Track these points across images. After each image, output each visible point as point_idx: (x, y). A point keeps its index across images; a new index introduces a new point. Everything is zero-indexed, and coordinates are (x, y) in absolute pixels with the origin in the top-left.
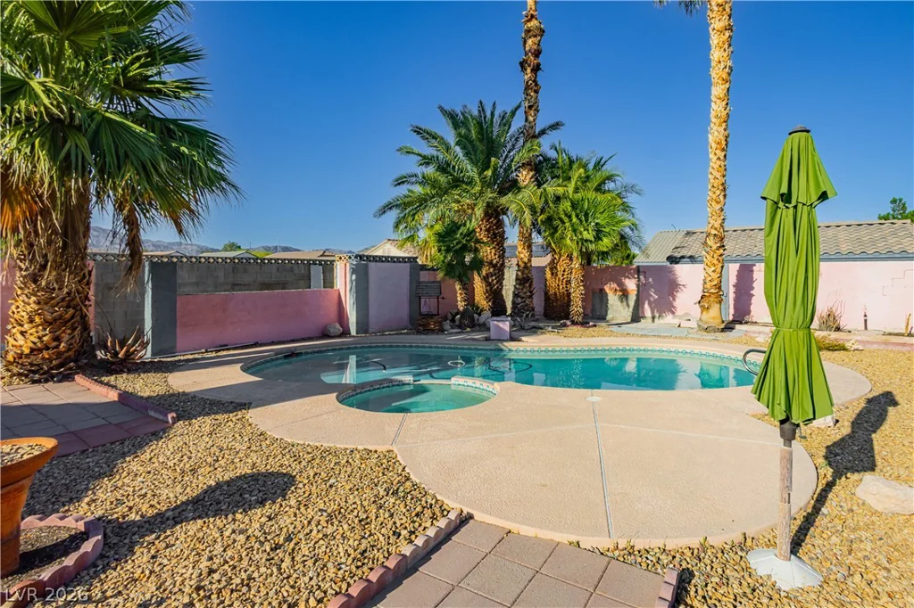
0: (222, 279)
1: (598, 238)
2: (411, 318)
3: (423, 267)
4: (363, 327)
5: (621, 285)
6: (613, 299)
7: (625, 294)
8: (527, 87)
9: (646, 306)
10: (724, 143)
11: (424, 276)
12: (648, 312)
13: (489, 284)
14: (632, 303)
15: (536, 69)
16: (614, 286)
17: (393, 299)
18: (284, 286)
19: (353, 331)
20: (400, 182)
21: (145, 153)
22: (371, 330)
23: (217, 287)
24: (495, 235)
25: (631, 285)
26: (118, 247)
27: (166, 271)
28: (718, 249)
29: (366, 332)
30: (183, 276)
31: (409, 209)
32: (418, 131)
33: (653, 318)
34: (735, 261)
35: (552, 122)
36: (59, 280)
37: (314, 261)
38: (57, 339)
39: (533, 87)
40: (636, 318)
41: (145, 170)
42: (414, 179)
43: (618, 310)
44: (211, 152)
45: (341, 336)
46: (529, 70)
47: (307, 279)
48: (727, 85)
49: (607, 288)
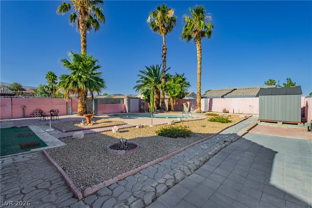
0: (104, 102)
1: (174, 93)
2: (139, 110)
3: (142, 100)
4: (129, 111)
5: (186, 103)
6: (185, 106)
7: (187, 105)
8: (163, 61)
9: (191, 108)
10: (200, 73)
11: (142, 101)
12: (192, 110)
13: (156, 103)
14: (189, 107)
15: (165, 57)
16: (185, 103)
17: (135, 106)
18: (115, 103)
19: (127, 112)
20: (138, 82)
21: (95, 84)
22: (131, 112)
23: (103, 103)
24: (157, 93)
25: (188, 103)
26: (91, 96)
27: (96, 100)
28: (199, 95)
29: (130, 112)
30: (98, 102)
31: (139, 87)
32: (141, 71)
33: (193, 111)
34: (209, 98)
35: (169, 68)
36: (84, 102)
37: (121, 99)
38: (84, 110)
39: (164, 61)
40: (189, 111)
41: (95, 86)
42: (140, 81)
43: (186, 109)
44: (103, 82)
45: (125, 113)
46: (163, 57)
47: (120, 102)
48: (200, 61)
49: (184, 104)
